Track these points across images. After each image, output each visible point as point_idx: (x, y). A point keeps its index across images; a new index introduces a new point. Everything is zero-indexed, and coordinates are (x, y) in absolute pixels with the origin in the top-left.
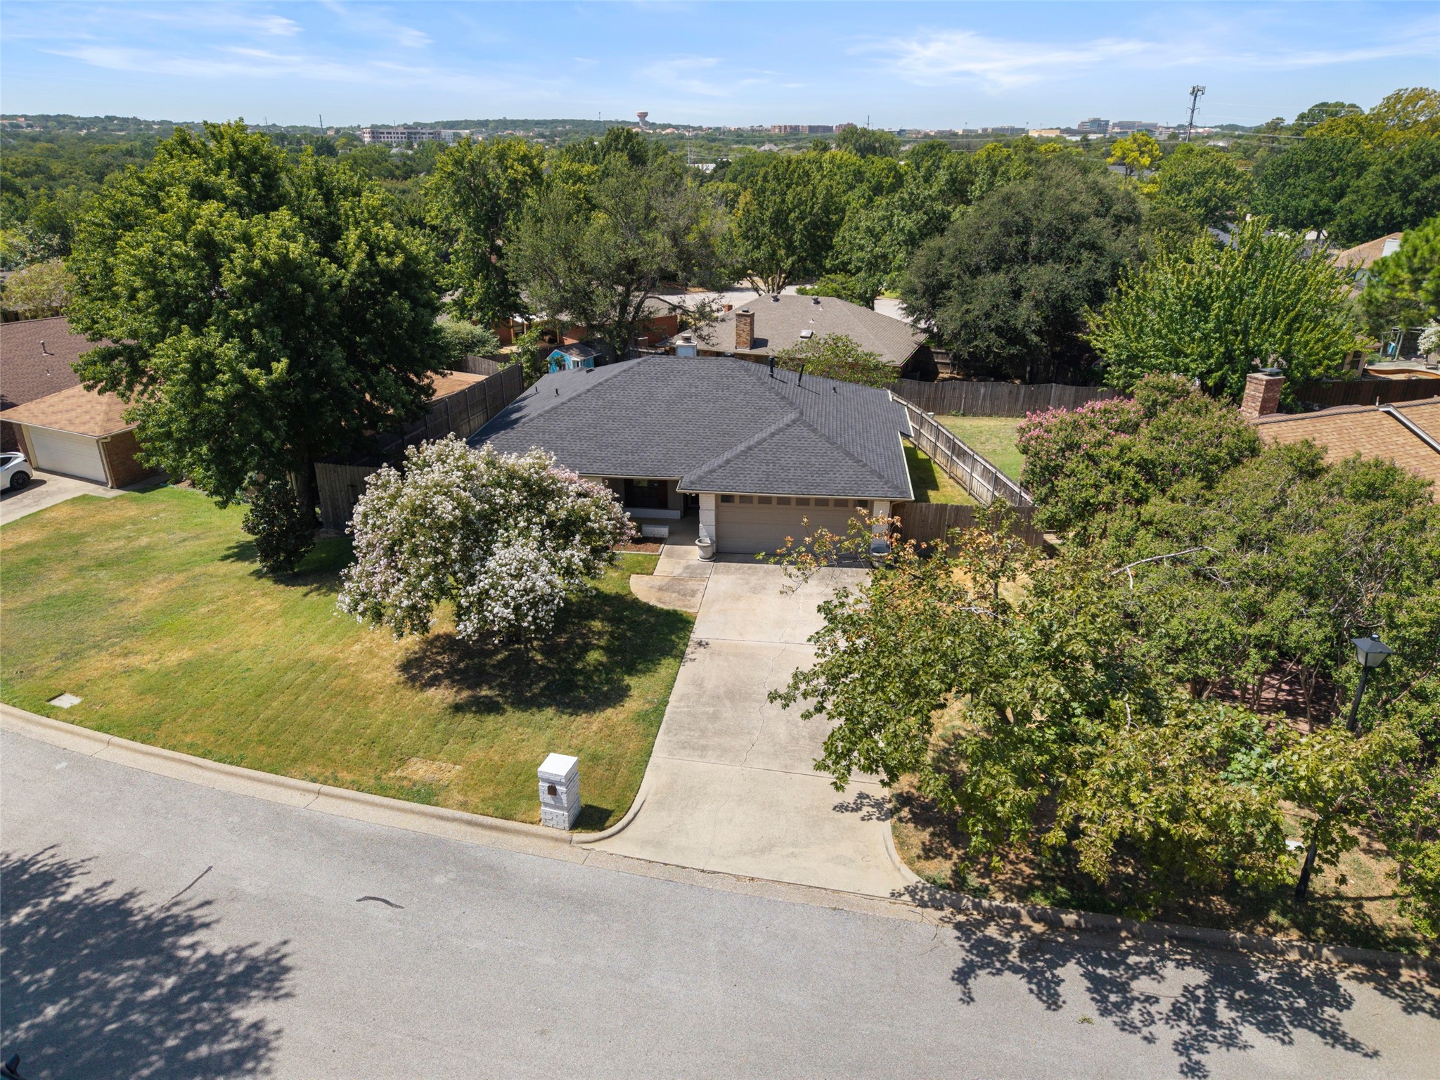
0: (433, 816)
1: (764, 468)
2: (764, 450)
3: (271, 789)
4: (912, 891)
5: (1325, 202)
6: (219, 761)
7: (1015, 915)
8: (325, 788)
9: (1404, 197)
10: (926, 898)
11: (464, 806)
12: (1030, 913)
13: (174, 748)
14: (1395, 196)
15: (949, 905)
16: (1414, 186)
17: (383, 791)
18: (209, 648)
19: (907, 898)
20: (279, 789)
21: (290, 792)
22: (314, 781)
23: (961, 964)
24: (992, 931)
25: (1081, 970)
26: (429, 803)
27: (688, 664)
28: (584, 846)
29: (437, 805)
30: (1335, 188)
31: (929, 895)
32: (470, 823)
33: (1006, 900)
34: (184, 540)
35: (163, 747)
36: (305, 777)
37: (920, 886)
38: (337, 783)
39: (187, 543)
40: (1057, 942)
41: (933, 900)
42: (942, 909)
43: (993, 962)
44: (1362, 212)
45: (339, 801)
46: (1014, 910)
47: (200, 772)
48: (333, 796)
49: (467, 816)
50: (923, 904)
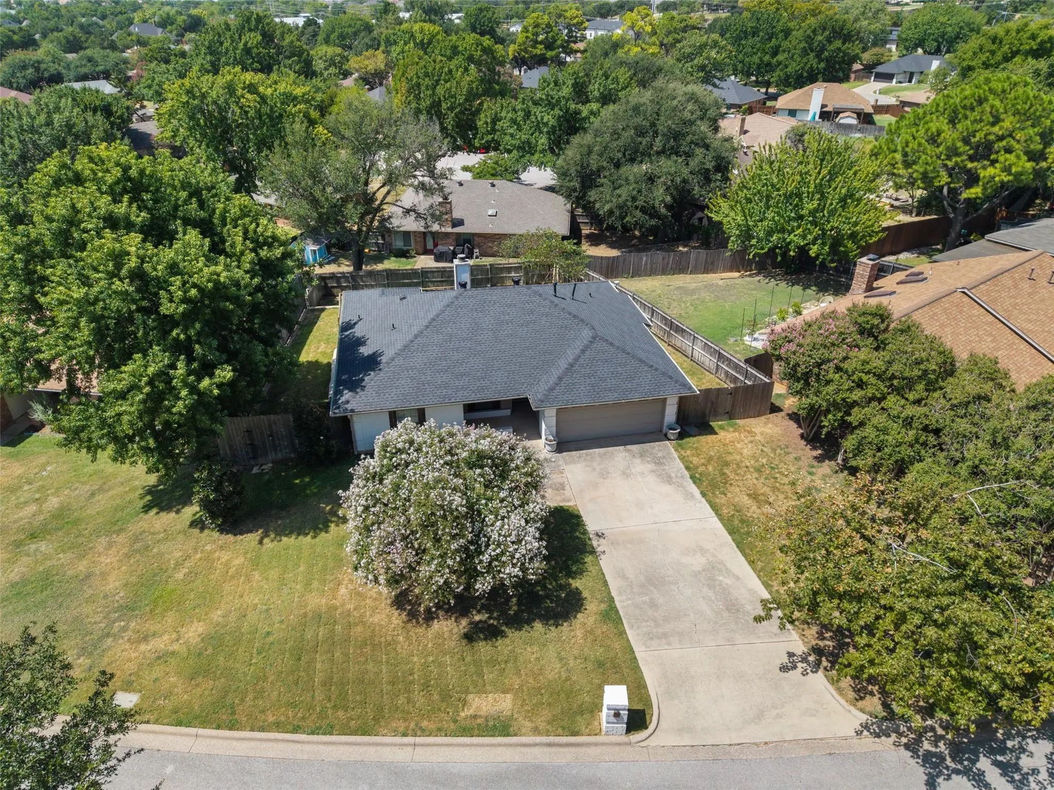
0: (517, 745)
1: (588, 381)
2: (581, 366)
3: (372, 750)
4: (866, 726)
5: (767, 58)
6: (313, 733)
7: (933, 729)
8: (418, 740)
9: (818, 56)
10: (877, 731)
11: (536, 731)
12: (941, 726)
13: (262, 729)
14: (812, 55)
15: (893, 732)
16: (823, 49)
17: (465, 731)
18: (217, 615)
19: (865, 733)
20: (379, 748)
21: (389, 749)
22: (405, 735)
23: (926, 778)
24: (926, 746)
25: (989, 760)
26: (508, 735)
27: (602, 557)
28: (642, 744)
29: (515, 735)
30: (772, 48)
31: (878, 727)
32: (549, 745)
33: (924, 720)
34: (93, 495)
35: (252, 730)
36: (395, 733)
37: (870, 722)
38: (425, 732)
39: (97, 498)
40: (964, 743)
41: (881, 730)
42: (890, 736)
43: (941, 771)
44: (793, 67)
45: (435, 748)
46: (931, 726)
47: (299, 746)
48: (428, 745)
49: (545, 739)
50: (878, 736)
